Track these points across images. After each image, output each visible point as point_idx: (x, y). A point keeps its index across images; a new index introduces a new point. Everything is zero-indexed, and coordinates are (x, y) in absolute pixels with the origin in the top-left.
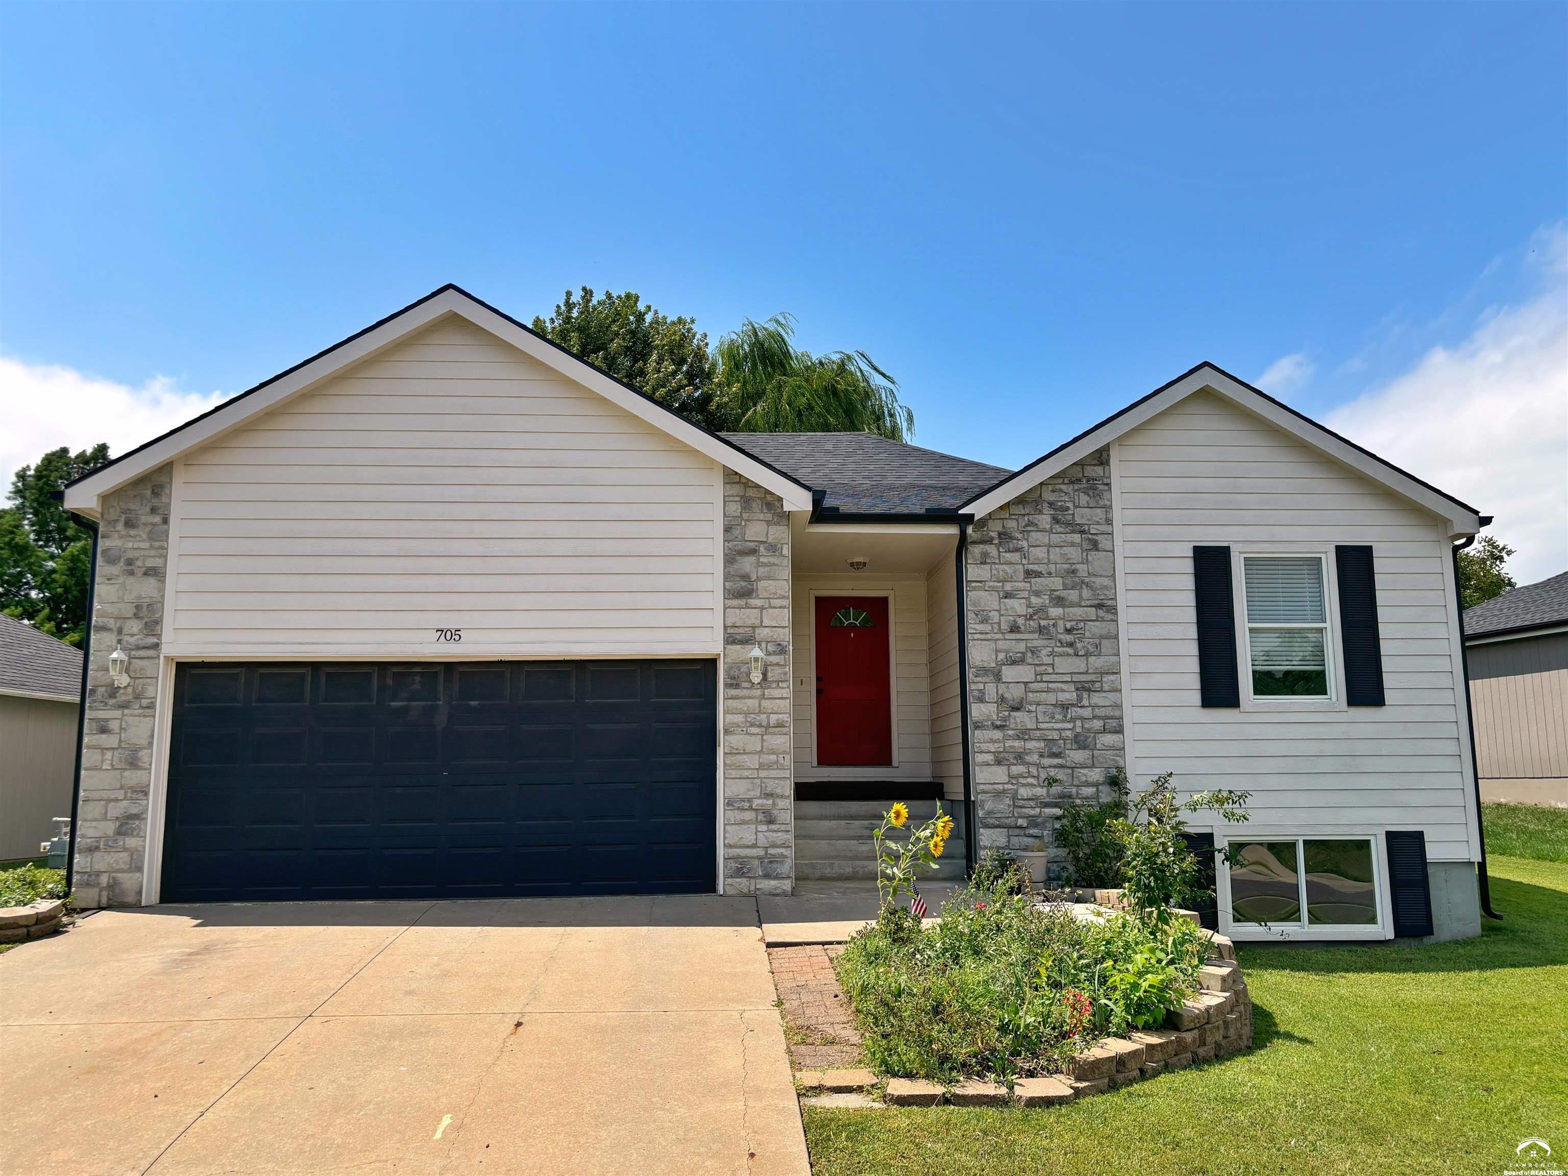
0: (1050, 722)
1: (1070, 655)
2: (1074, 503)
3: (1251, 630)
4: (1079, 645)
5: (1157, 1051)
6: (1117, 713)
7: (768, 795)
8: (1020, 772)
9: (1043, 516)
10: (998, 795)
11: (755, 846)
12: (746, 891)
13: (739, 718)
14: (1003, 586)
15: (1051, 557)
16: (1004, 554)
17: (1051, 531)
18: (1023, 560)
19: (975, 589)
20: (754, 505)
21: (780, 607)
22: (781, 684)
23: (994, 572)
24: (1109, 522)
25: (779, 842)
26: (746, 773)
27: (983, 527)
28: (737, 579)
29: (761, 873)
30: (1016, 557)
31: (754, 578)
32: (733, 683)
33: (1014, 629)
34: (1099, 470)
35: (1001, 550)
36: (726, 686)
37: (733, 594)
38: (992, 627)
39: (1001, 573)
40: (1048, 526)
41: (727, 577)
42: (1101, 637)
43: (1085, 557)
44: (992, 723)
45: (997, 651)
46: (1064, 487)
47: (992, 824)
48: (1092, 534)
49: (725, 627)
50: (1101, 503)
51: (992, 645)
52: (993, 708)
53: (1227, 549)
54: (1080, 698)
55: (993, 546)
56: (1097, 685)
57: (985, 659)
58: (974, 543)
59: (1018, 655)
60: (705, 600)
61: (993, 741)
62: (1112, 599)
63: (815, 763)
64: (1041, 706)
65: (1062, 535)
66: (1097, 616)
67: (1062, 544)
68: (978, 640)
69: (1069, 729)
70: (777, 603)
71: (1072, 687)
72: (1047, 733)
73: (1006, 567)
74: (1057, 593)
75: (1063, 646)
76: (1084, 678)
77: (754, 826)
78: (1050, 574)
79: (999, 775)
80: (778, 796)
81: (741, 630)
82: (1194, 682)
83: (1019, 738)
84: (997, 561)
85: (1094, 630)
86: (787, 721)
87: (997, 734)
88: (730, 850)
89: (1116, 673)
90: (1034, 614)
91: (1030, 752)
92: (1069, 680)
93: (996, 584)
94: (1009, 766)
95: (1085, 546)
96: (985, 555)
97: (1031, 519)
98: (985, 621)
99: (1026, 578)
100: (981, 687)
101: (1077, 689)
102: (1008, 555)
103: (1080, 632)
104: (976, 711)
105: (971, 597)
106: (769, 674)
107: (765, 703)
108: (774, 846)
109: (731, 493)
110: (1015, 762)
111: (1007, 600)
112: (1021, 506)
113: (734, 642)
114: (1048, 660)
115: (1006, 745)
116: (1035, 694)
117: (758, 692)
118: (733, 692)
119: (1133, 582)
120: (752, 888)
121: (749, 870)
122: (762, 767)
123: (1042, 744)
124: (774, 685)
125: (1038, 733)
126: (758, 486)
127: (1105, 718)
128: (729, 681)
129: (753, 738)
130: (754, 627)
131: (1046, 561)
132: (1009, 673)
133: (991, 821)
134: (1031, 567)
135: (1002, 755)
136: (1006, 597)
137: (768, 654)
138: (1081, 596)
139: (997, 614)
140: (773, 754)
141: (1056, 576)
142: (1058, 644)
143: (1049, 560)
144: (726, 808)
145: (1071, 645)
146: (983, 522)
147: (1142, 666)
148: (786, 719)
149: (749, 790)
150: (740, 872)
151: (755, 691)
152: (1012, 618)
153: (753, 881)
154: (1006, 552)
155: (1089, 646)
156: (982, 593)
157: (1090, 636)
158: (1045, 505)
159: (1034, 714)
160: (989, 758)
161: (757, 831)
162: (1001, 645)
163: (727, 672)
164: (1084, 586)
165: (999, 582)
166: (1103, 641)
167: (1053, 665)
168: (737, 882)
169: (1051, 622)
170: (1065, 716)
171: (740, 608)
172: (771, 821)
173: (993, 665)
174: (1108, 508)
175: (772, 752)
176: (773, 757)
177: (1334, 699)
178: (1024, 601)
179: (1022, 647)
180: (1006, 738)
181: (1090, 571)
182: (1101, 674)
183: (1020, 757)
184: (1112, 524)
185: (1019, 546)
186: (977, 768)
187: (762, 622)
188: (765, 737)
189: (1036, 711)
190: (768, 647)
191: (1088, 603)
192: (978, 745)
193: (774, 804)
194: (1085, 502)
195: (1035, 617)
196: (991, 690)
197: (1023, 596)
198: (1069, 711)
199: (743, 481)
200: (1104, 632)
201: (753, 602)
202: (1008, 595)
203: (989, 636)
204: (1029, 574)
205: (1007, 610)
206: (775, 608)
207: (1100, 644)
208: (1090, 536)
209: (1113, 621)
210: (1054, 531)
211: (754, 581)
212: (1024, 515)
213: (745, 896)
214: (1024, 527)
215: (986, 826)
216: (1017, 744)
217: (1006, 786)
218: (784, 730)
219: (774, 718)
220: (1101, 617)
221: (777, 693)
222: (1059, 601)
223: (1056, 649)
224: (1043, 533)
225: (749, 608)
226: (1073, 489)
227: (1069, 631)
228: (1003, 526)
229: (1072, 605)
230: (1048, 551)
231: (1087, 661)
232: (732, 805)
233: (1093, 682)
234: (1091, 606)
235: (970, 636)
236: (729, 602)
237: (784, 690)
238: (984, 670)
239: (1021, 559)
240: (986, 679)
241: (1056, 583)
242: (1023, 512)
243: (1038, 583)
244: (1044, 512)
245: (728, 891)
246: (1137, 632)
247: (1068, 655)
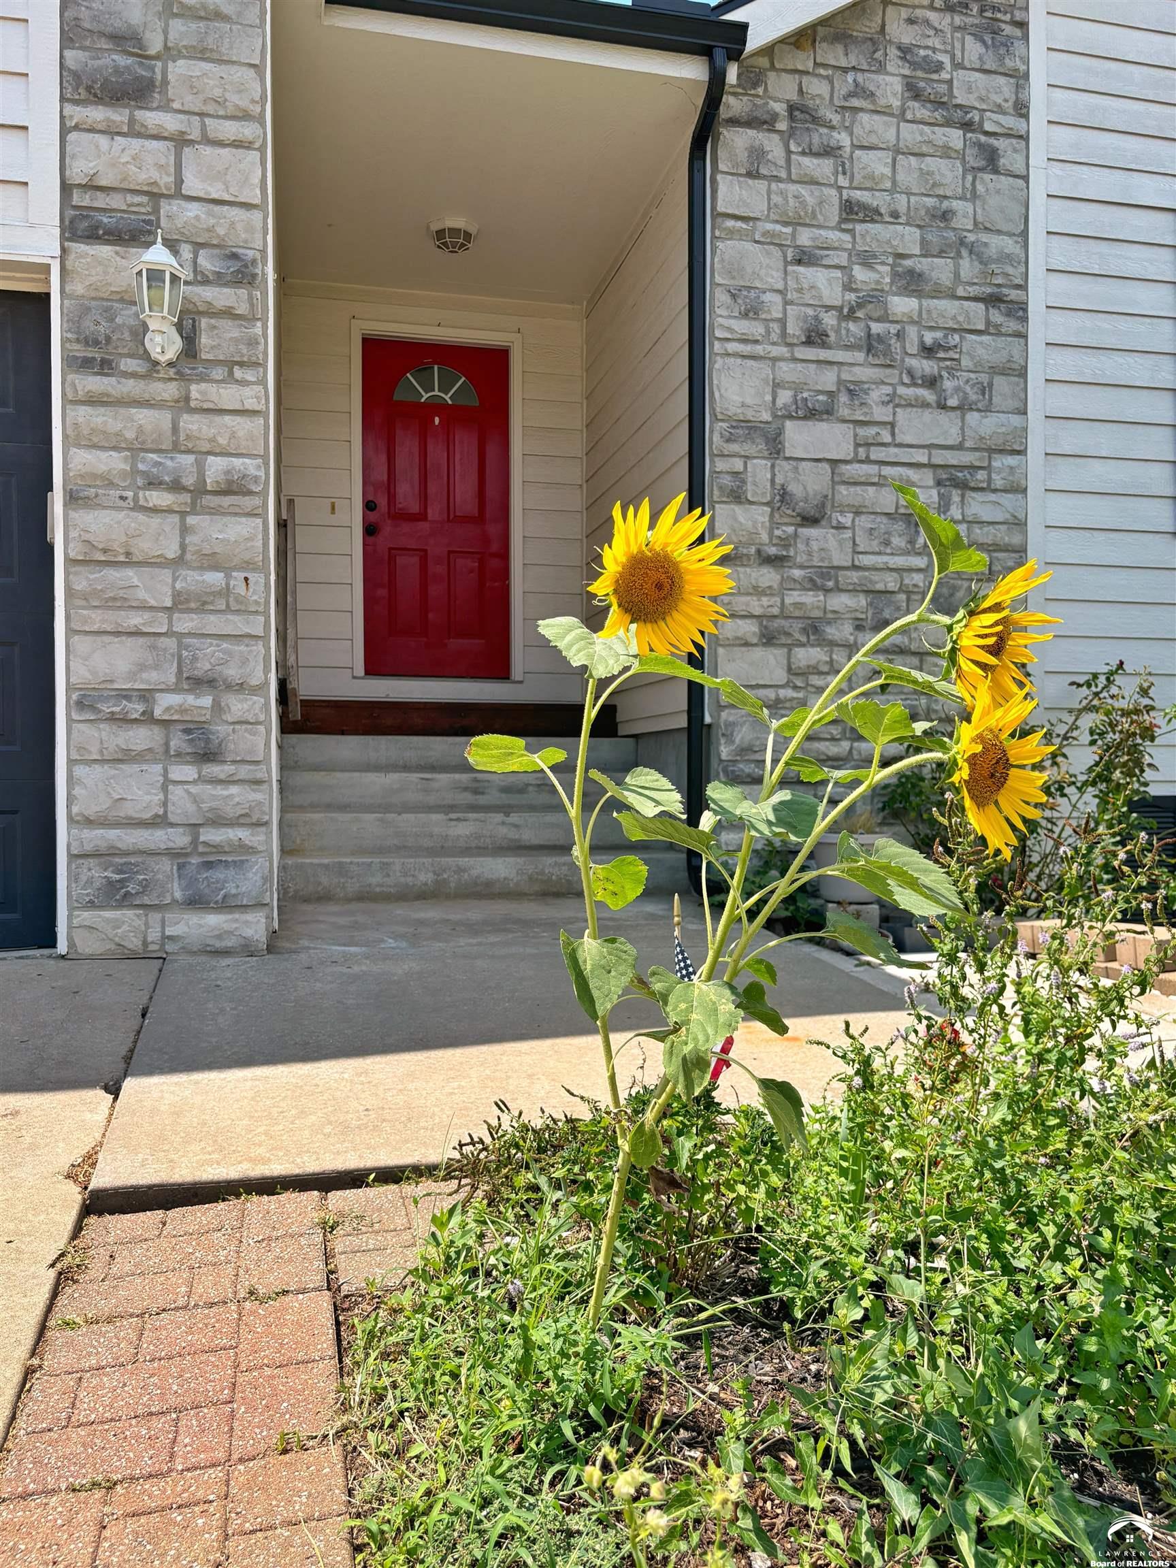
0: (879, 553)
1: (929, 405)
2: (952, 59)
4: (948, 384)
6: (1016, 540)
7: (199, 683)
8: (813, 662)
9: (887, 79)
11: (159, 821)
12: (134, 943)
13: (112, 462)
14: (793, 234)
15: (900, 177)
16: (800, 158)
17: (902, 116)
18: (840, 177)
19: (731, 234)
21: (237, 144)
22: (238, 373)
24: (1022, 109)
25: (230, 812)
26: (135, 620)
27: (755, 85)
28: (104, 44)
29: (178, 895)
30: (822, 167)
31: (155, 47)
32: (94, 359)
33: (815, 337)
35: (793, 147)
36: (69, 361)
37: (89, 89)
38: (768, 332)
39: (791, 201)
40: (896, 103)
41: (67, 40)
42: (995, 370)
43: (968, 185)
44: (759, 552)
45: (777, 386)
46: (933, 16)
47: (749, 775)
48: (987, 133)
49: (66, 188)
50: (1009, 63)
51: (765, 369)
52: (761, 515)
54: (944, 503)
55: (776, 137)
56: (981, 475)
57: (749, 401)
58: (734, 122)
59: (821, 398)
61: (758, 591)
62: (1018, 287)
63: (360, 669)
64: (863, 517)
65: (926, 129)
66: (988, 323)
67: (925, 149)
68: (736, 355)
69: (919, 570)
70: (229, 130)
71: (929, 478)
72: (875, 576)
73: (803, 190)
74: (908, 263)
75: (915, 385)
76: (952, 458)
77: (158, 768)
78: (895, 215)
79: (769, 665)
80: (229, 687)
81: (116, 201)
82: (1162, 479)
83: (814, 586)
84: (783, 175)
85: (981, 351)
86: (256, 479)
87: (768, 577)
88: (86, 834)
89: (1019, 452)
90: (860, 305)
91: (835, 617)
92: (924, 460)
93: (778, 227)
94: (790, 647)
95: (972, 162)
96: (758, 154)
97: (860, 81)
98: (749, 311)
99: (846, 220)
100: (738, 465)
101: (939, 483)
102: (807, 161)
103: (951, 354)
105: (721, 252)
106: (204, 340)
107: (190, 423)
108: (217, 821)
110: (804, 639)
111: (801, 269)
112: (840, 48)
113: (94, 235)
114: (883, 414)
115: (788, 601)
116: (852, 489)
117: (168, 391)
118: (94, 383)
119: (1060, 252)
120: (154, 935)
121: (145, 887)
122: (181, 603)
123: (862, 601)
124: (218, 373)
125: (854, 576)
127: (994, 548)
128: (79, 351)
129: (155, 521)
130: (155, 196)
131: (888, 185)
132: (798, 436)
133: (747, 769)
134: (858, 195)
135: (777, 624)
136: (799, 262)
137: (201, 279)
138: (957, 275)
139: (777, 299)
140: (215, 568)
141: (908, 224)
142: (906, 380)
143: (894, 182)
144: (75, 716)
145: (932, 382)
148: (252, 471)
149: (142, 667)
150: (115, 894)
151: (159, 386)
152: (810, 312)
153: (155, 917)
154: (803, 153)
155: (968, 389)
156: (749, 246)
157: (971, 365)
158: (893, 52)
160: (749, 629)
161: (167, 783)
162: (787, 371)
163: (73, 321)
164: (965, 253)
165: (786, 224)
166: (999, 381)
167: (892, 425)
168: (108, 921)
169: (894, 329)
170: (912, 542)
171: (111, 132)
172: (207, 754)
173: (766, 416)
174: (1021, 78)
175: (212, 562)
176: (215, 578)
178: (838, 274)
179: (828, 380)
180: (788, 584)
181: (980, 219)
182: (991, 451)
183: (814, 629)
184: (1026, 117)
185: (833, 143)
186: (721, 650)
187: (179, 181)
188: (191, 520)
189: (853, 528)
190: (201, 260)
191: (973, 291)
193: (217, 708)
194: (974, 58)
195: (859, 314)
196: (760, 473)
197: (836, 261)
200: (999, 358)
201: (151, 118)
202: (804, 258)
203: (759, 350)
204: (852, 211)
205: (799, 291)
206: (221, 145)
207: (991, 385)
208: (983, 138)
209: (1019, 336)
210: (909, 116)
211: (157, 57)
212: (845, 70)
213: (133, 957)
214: (845, 98)
216: (810, 599)
217: (783, 693)
218: (248, 502)
219: (216, 467)
220: (997, 326)
221: (227, 396)
222: (912, 282)
223: (901, 390)
224: (886, 118)
225: (139, 135)
226: (952, 24)
227: (928, 351)
228: (801, 91)
229: (938, 293)
230: (894, 160)
231: (963, 420)
232: (92, 708)
233: (973, 468)
234: (976, 299)
235: (717, 346)
236: (78, 113)
237: (247, 391)
238: (745, 428)
239: (836, 173)
240: (748, 448)
241: (908, 238)
242: (843, 63)
243: (872, 234)
244: (889, 68)
245: (89, 945)
246: (1067, 364)
247: (925, 405)
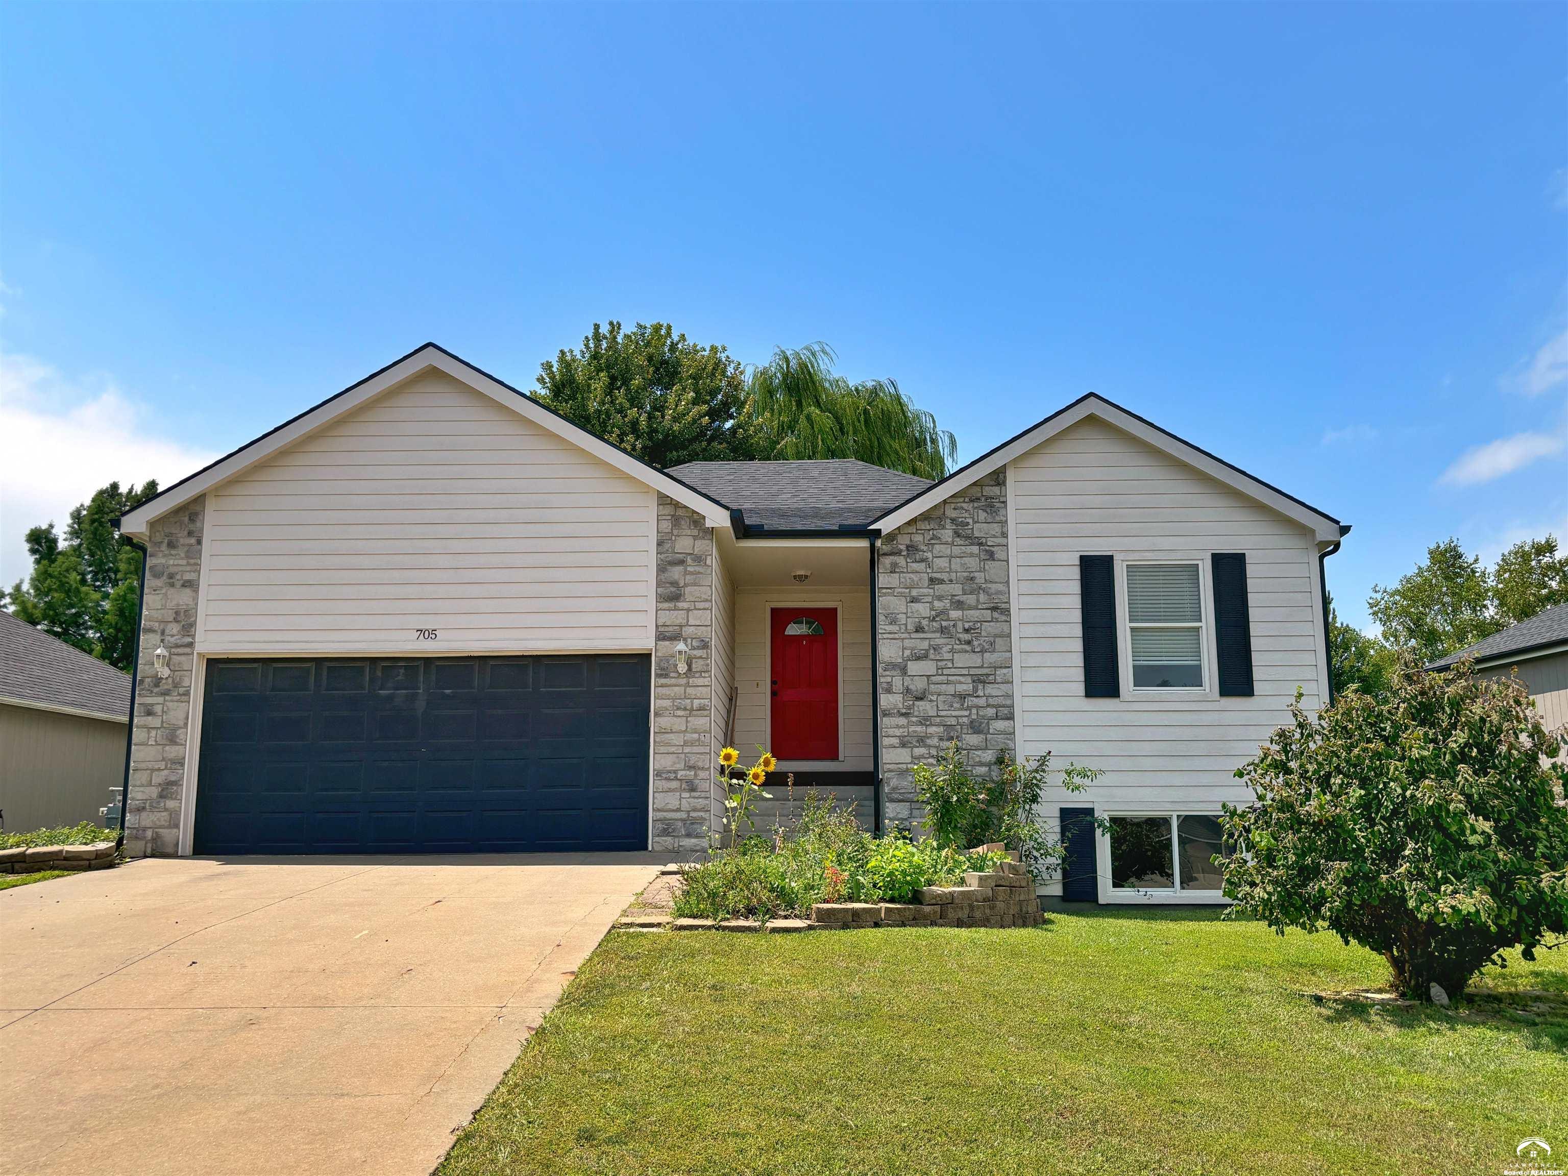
0: (949, 710)
1: (968, 652)
2: (973, 520)
3: (1132, 629)
4: (975, 643)
5: (894, 913)
6: (1008, 702)
7: (691, 768)
8: (921, 754)
9: (946, 531)
10: (903, 773)
11: (678, 810)
12: (671, 847)
13: (667, 703)
14: (910, 592)
15: (952, 567)
16: (911, 564)
17: (952, 544)
18: (928, 569)
19: (885, 595)
20: (683, 522)
21: (704, 609)
22: (703, 675)
23: (902, 580)
24: (1005, 535)
25: (699, 807)
26: (673, 749)
27: (893, 541)
28: (668, 585)
29: (683, 833)
30: (921, 566)
31: (682, 584)
32: (663, 674)
33: (919, 629)
34: (996, 490)
35: (908, 560)
36: (657, 675)
37: (664, 599)
38: (900, 628)
39: (908, 580)
40: (950, 540)
41: (658, 586)
42: (996, 636)
43: (982, 566)
44: (899, 711)
45: (904, 649)
46: (964, 505)
47: (897, 799)
48: (989, 546)
49: (657, 626)
50: (998, 519)
51: (899, 643)
52: (899, 698)
53: (1111, 558)
54: (975, 689)
55: (902, 557)
56: (991, 678)
57: (893, 655)
58: (885, 554)
59: (922, 652)
60: (640, 604)
61: (898, 727)
62: (1006, 603)
64: (941, 696)
65: (962, 547)
66: (992, 618)
67: (962, 555)
68: (887, 639)
69: (966, 716)
70: (702, 605)
71: (969, 679)
72: (946, 719)
73: (912, 576)
74: (957, 598)
75: (962, 644)
76: (979, 671)
77: (678, 794)
78: (951, 581)
79: (904, 755)
80: (699, 768)
81: (671, 629)
82: (1079, 674)
83: (922, 724)
84: (905, 570)
85: (990, 629)
87: (902, 721)
88: (658, 814)
89: (1009, 667)
90: (937, 616)
91: (931, 736)
92: (967, 673)
93: (903, 590)
94: (912, 748)
95: (983, 557)
96: (894, 565)
97: (935, 533)
98: (893, 622)
99: (930, 585)
100: (889, 679)
101: (973, 681)
102: (915, 565)
103: (976, 631)
104: (885, 701)
105: (881, 602)
106: (694, 666)
107: (689, 690)
108: (695, 810)
109: (663, 513)
110: (918, 745)
111: (913, 604)
112: (927, 522)
113: (664, 639)
114: (949, 656)
115: (910, 730)
116: (936, 686)
117: (683, 681)
118: (663, 681)
119: (1025, 587)
120: (676, 845)
121: (674, 830)
122: (685, 744)
123: (942, 729)
124: (697, 675)
125: (938, 720)
126: (685, 507)
127: (997, 706)
128: (659, 672)
129: (679, 719)
130: (681, 626)
132: (914, 668)
133: (896, 796)
134: (935, 575)
135: (906, 739)
136: (912, 602)
137: (693, 648)
138: (978, 600)
139: (904, 616)
140: (696, 733)
141: (956, 583)
142: (957, 642)
143: (950, 569)
144: (655, 778)
145: (969, 643)
146: (891, 537)
147: (1032, 661)
148: (707, 703)
149: (675, 763)
150: (665, 832)
151: (681, 680)
152: (917, 620)
153: (676, 840)
154: (913, 562)
155: (984, 644)
156: (892, 598)
157: (986, 635)
158: (948, 521)
159: (935, 703)
160: (895, 741)
161: (681, 798)
162: (907, 643)
163: (657, 664)
164: (981, 592)
165: (907, 588)
166: (997, 640)
167: (953, 660)
168: (663, 840)
169: (952, 623)
170: (962, 705)
171: (670, 610)
172: (693, 789)
173: (900, 660)
174: (1004, 523)
175: (695, 731)
176: (696, 736)
177: (1208, 690)
178: (928, 605)
179: (925, 645)
180: (910, 724)
181: (987, 578)
182: (995, 668)
183: (922, 741)
184: (1007, 537)
185: (924, 557)
186: (885, 750)
187: (688, 621)
188: (689, 719)
189: (937, 701)
190: (692, 643)
191: (985, 606)
192: (885, 730)
193: (696, 775)
194: (983, 518)
195: (937, 619)
196: (897, 683)
197: (927, 600)
198: (966, 700)
199: (674, 502)
200: (997, 632)
201: (680, 605)
202: (914, 600)
203: (896, 636)
204: (932, 581)
205: (912, 612)
206: (700, 609)
207: (994, 642)
208: (987, 548)
209: (1007, 621)
210: (955, 544)
211: (682, 587)
212: (929, 530)
213: (670, 851)
214: (929, 540)
215: (892, 801)
216: (919, 729)
217: (909, 766)
218: (706, 713)
219: (696, 703)
220: (996, 619)
221: (700, 681)
222: (959, 605)
223: (955, 647)
224: (946, 546)
225: (677, 610)
226: (973, 507)
227: (967, 631)
228: (910, 539)
229: (970, 608)
230: (950, 561)
231: (983, 656)
232: (660, 776)
233: (988, 675)
234: (987, 609)
235: (880, 636)
236: (661, 605)
237: (706, 680)
238: (892, 666)
239: (926, 568)
240: (895, 673)
241: (957, 589)
242: (928, 527)
243: (940, 589)
244: (947, 527)
245: (658, 848)
246: (1028, 631)
247: (966, 652)
